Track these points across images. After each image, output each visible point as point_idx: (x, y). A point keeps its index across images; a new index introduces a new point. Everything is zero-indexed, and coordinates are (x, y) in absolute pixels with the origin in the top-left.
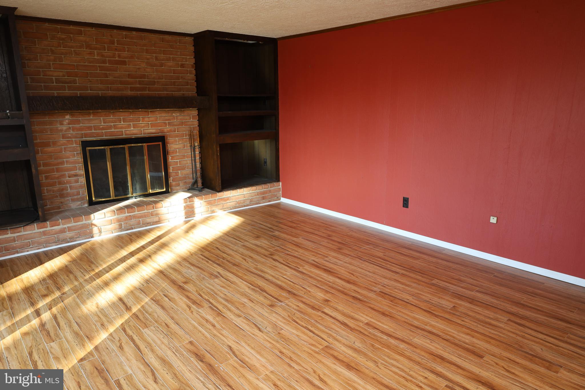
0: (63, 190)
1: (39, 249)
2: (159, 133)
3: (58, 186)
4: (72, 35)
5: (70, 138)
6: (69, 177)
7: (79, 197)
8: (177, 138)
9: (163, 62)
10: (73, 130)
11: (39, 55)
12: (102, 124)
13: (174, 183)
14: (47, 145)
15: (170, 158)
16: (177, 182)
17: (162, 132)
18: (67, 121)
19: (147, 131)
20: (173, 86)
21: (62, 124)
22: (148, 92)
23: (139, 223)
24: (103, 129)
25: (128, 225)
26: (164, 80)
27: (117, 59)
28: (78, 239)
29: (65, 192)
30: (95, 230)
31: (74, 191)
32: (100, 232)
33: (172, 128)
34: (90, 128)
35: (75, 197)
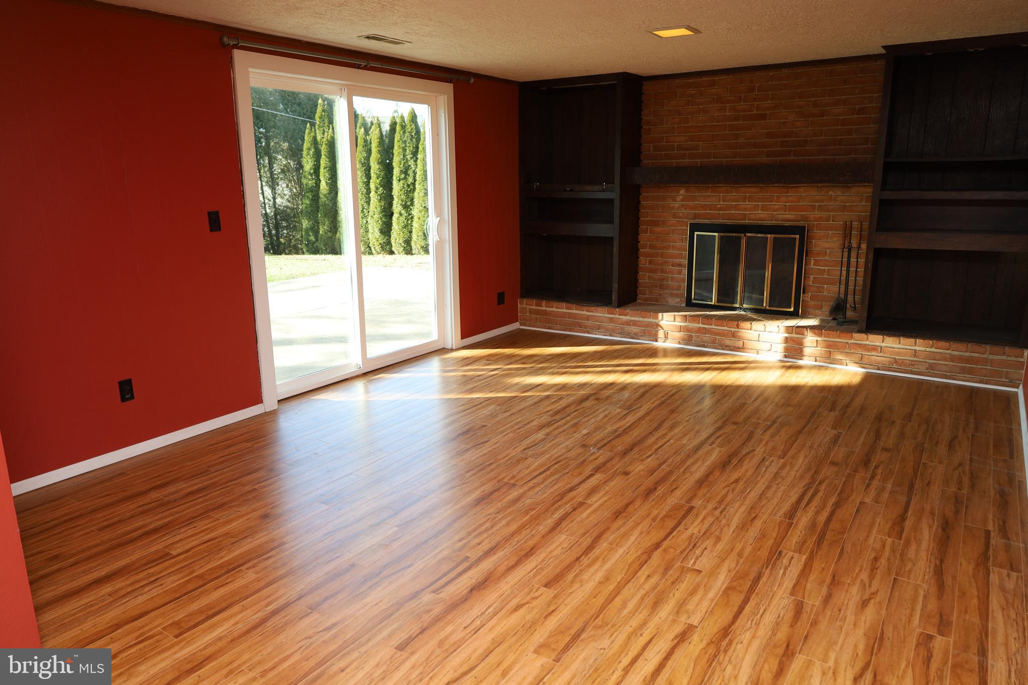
0: (663, 279)
1: (605, 335)
2: (799, 221)
3: (659, 274)
4: (703, 89)
5: (681, 217)
6: (673, 266)
7: (679, 292)
8: (830, 232)
9: (826, 108)
10: (686, 209)
11: (665, 118)
12: (722, 203)
13: (812, 303)
14: (655, 223)
15: (813, 262)
16: (818, 303)
17: (806, 219)
18: (681, 197)
19: (780, 217)
20: (838, 147)
21: (675, 200)
22: (793, 158)
23: (714, 342)
24: (720, 209)
25: (699, 340)
26: (823, 137)
27: (755, 112)
28: (642, 338)
29: (665, 282)
30: (661, 334)
31: (675, 284)
32: (666, 337)
33: (824, 214)
34: (704, 207)
35: (675, 292)
